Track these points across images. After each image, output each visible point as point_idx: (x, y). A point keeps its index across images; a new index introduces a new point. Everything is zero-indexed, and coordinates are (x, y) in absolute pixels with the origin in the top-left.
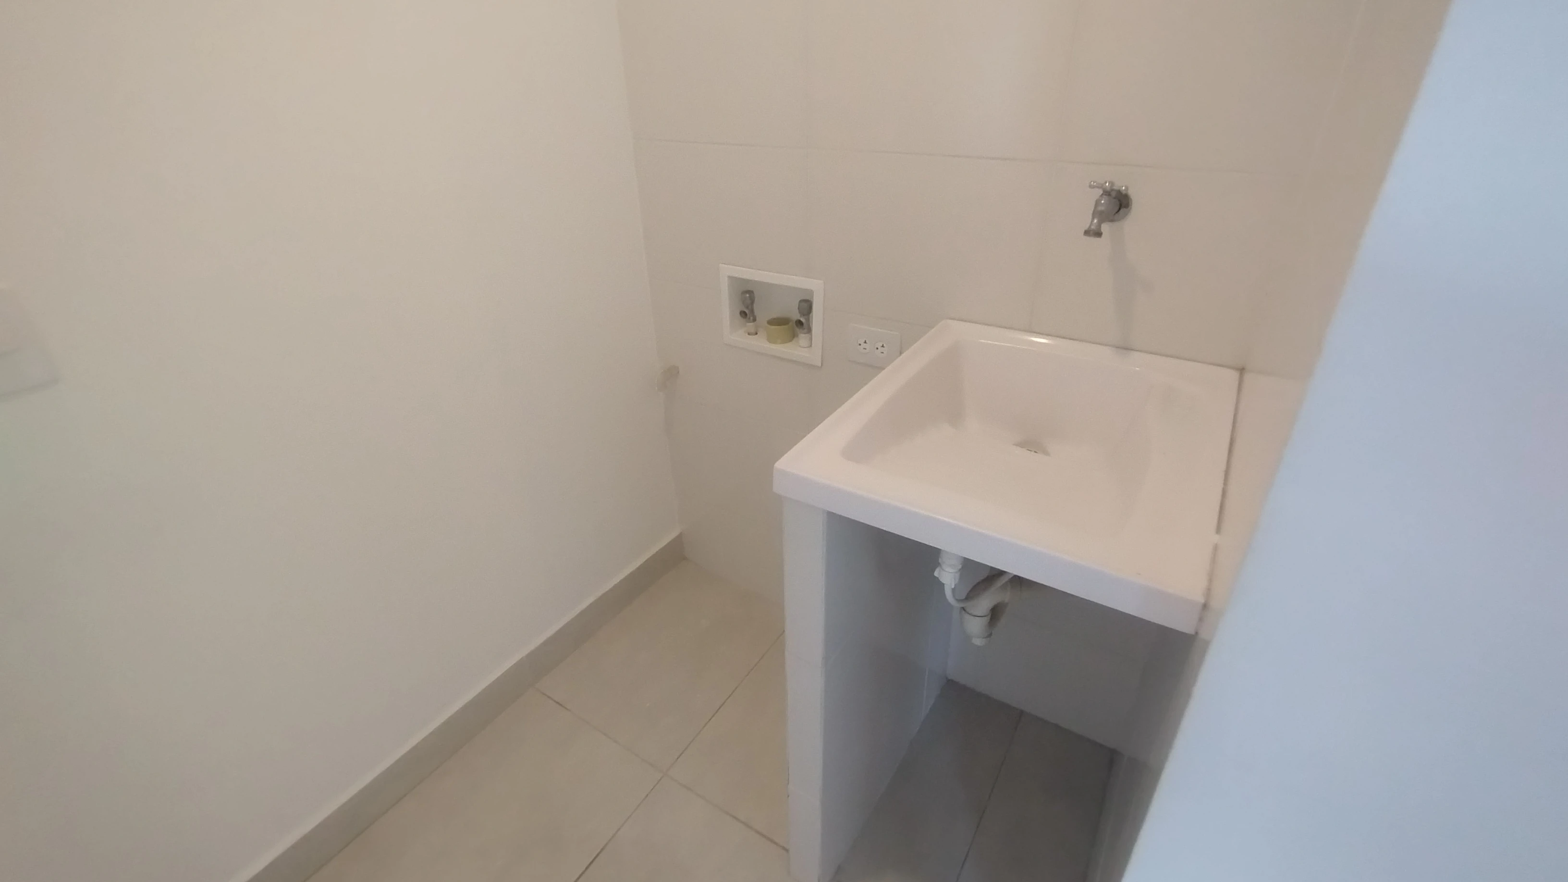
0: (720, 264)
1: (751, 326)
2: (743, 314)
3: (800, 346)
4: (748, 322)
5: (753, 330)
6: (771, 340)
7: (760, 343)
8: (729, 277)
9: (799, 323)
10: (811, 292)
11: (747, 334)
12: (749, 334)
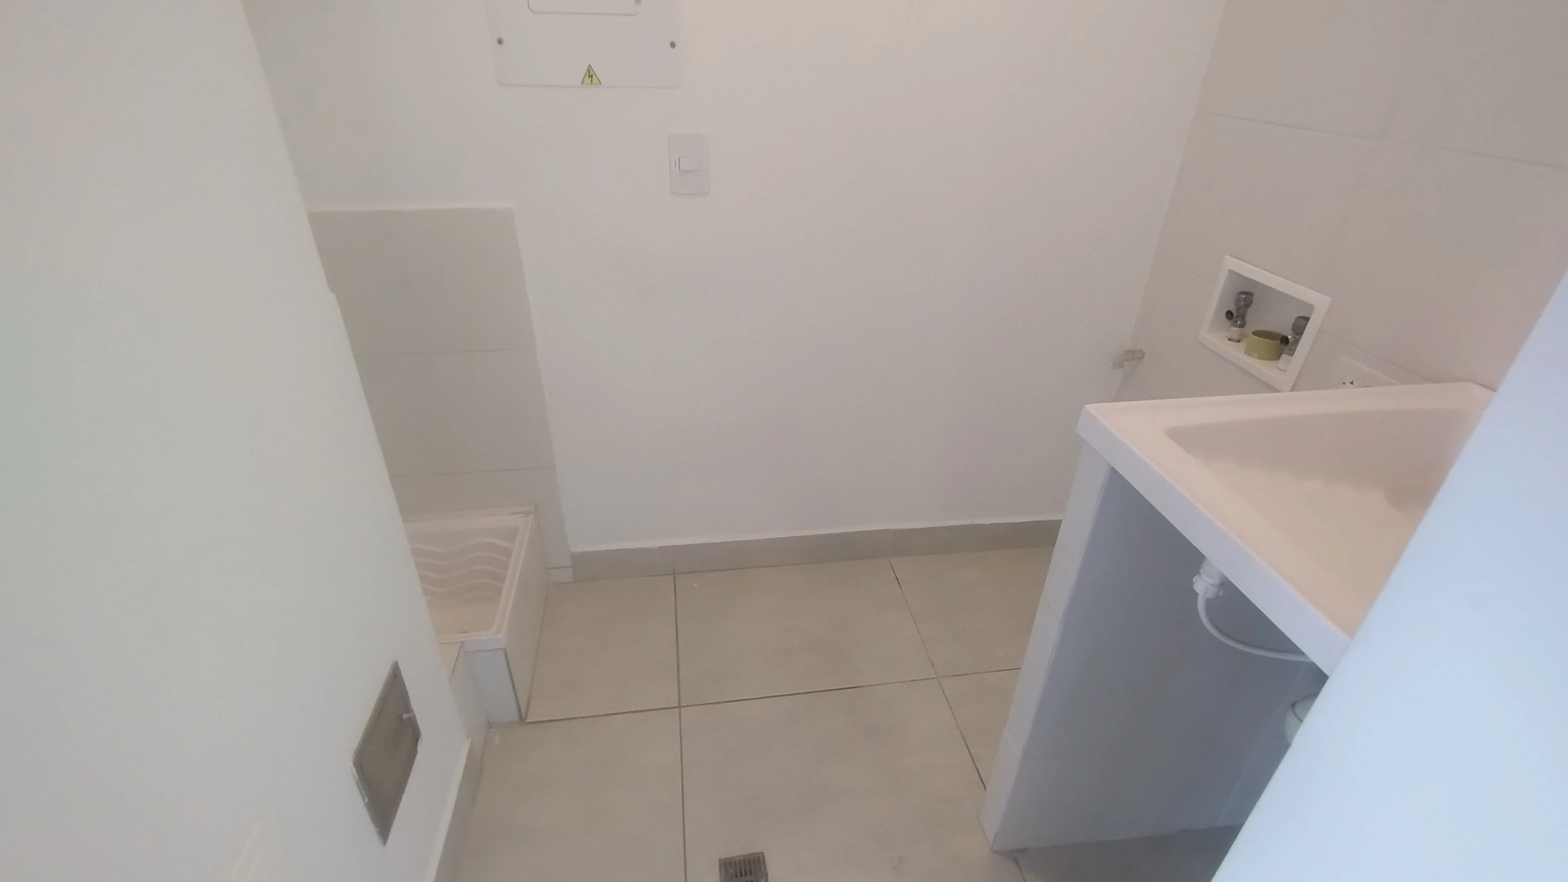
0: (1228, 257)
1: (1235, 331)
2: (1229, 314)
3: (1278, 368)
4: (1234, 326)
5: (1236, 336)
6: (1248, 353)
7: (1236, 353)
8: (1229, 270)
9: (1285, 340)
10: (1311, 308)
11: (1227, 339)
12: (1229, 340)
